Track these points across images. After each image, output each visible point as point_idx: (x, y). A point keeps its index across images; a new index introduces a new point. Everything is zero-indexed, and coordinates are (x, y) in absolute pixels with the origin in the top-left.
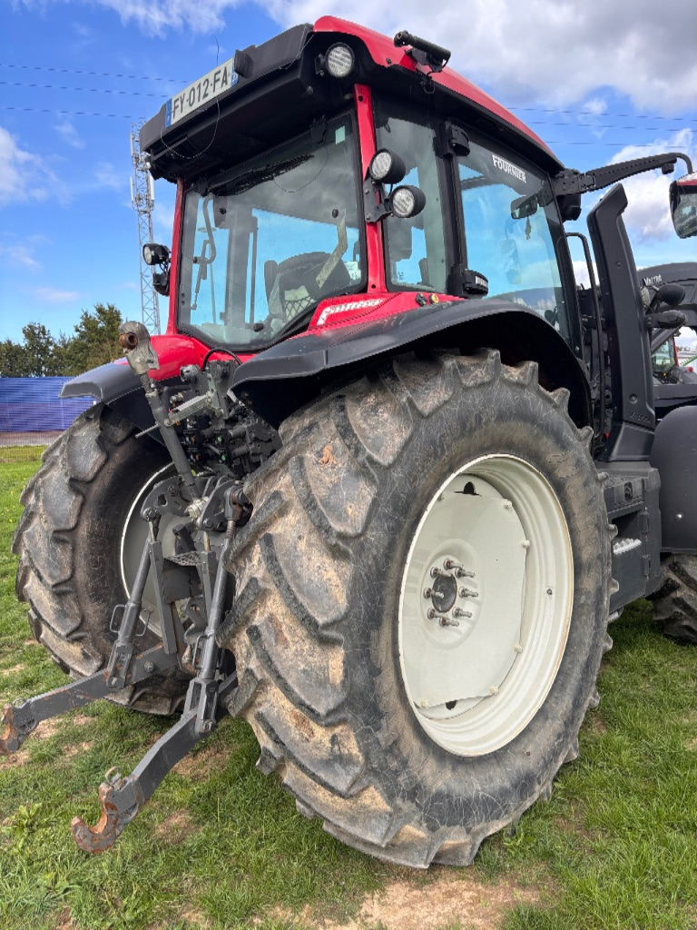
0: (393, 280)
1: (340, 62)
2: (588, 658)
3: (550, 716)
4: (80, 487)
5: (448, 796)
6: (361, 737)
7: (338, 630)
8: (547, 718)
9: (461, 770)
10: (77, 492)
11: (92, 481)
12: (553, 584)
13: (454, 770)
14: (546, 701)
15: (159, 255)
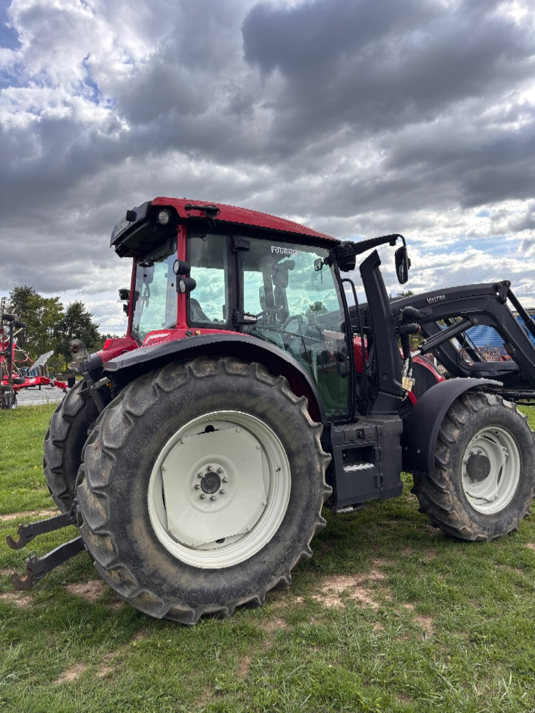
0: (191, 318)
1: (164, 217)
2: (308, 503)
3: (281, 539)
4: (60, 445)
5: (200, 591)
6: (133, 571)
7: (106, 529)
8: (279, 541)
9: (211, 576)
10: (60, 447)
11: (65, 440)
12: (280, 465)
13: (205, 577)
14: (278, 531)
15: (124, 294)
